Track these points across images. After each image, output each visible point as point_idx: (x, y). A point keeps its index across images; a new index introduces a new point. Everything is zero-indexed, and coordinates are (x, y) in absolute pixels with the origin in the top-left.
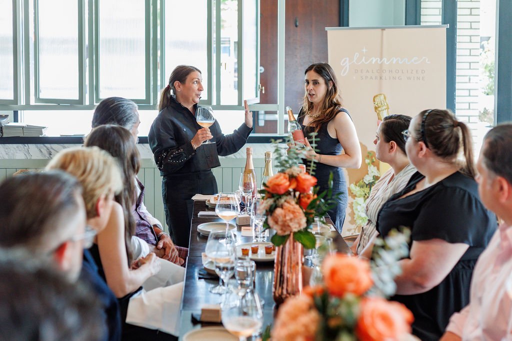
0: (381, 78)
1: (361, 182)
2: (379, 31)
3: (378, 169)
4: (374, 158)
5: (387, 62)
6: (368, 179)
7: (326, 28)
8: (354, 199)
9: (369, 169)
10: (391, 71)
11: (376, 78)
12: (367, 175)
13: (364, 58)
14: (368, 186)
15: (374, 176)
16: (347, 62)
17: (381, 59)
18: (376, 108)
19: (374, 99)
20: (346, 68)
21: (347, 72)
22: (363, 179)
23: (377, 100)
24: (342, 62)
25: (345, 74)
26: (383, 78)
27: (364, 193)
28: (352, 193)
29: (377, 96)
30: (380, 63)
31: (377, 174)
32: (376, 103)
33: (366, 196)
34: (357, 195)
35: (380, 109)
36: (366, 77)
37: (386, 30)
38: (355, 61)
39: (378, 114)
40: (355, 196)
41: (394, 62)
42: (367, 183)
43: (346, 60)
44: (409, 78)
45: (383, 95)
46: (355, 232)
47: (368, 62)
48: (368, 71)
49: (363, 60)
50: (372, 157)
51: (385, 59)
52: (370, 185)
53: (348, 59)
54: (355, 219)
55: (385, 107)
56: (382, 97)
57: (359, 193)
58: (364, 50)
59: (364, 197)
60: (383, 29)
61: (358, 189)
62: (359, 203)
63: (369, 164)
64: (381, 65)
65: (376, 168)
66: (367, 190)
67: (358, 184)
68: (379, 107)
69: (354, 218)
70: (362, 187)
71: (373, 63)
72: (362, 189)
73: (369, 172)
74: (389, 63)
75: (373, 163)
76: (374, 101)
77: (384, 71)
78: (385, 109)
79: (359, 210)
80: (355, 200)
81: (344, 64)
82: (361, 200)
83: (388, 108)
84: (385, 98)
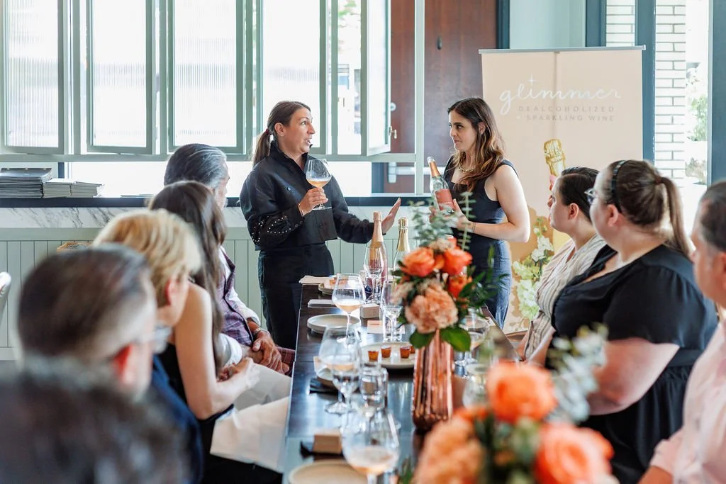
0: (554, 118)
1: (528, 258)
2: (552, 53)
3: (551, 241)
4: (545, 227)
5: (562, 96)
6: (538, 254)
7: (480, 51)
8: (519, 282)
9: (538, 241)
10: (567, 109)
11: (548, 118)
12: (536, 250)
13: (531, 90)
14: (537, 264)
15: (545, 251)
16: (509, 96)
17: (554, 93)
18: (548, 159)
19: (545, 147)
20: (507, 105)
21: (508, 110)
22: (531, 254)
23: (549, 147)
24: (502, 96)
25: (506, 113)
26: (558, 117)
27: (532, 274)
28: (516, 274)
29: (548, 142)
30: (552, 97)
31: (549, 248)
32: (548, 152)
33: (535, 278)
34: (523, 276)
35: (552, 160)
36: (534, 117)
37: (561, 53)
38: (519, 95)
39: (551, 167)
40: (520, 278)
41: (572, 96)
42: (536, 260)
43: (506, 94)
44: (592, 118)
45: (557, 141)
46: (520, 326)
47: (537, 96)
48: (536, 108)
49: (531, 93)
50: (542, 225)
51: (559, 92)
52: (541, 263)
53: (509, 92)
54: (520, 309)
55: (560, 157)
56: (556, 144)
57: (525, 274)
58: (532, 81)
59: (533, 279)
60: (557, 52)
61: (524, 268)
62: (526, 287)
63: (539, 234)
64: (554, 101)
65: (548, 240)
66: (536, 270)
67: (523, 262)
68: (551, 157)
69: (518, 307)
70: (529, 265)
71: (544, 97)
72: (529, 268)
73: (539, 245)
74: (565, 97)
75: (544, 232)
76: (545, 148)
77: (559, 109)
78: (560, 160)
79: (525, 297)
80: (520, 284)
81: (505, 99)
82: (528, 283)
83: (564, 159)
84: (560, 145)
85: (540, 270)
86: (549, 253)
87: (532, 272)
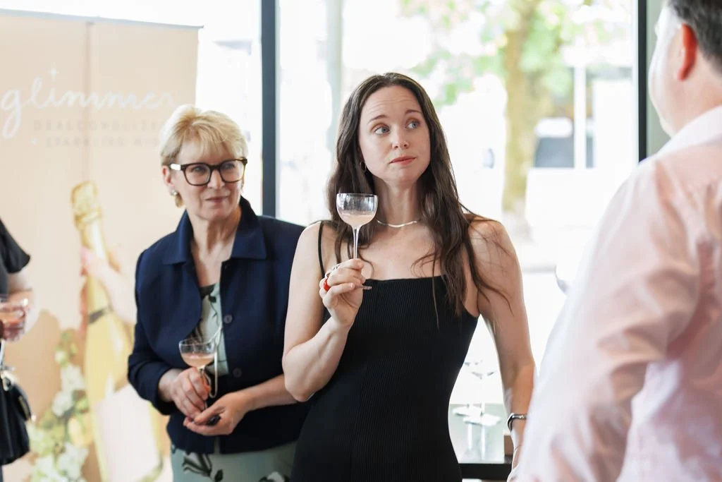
0: (87, 142)
1: (48, 415)
3: (83, 372)
4: (73, 346)
6: (62, 402)
8: (33, 464)
9: (62, 376)
11: (77, 142)
12: (59, 394)
14: (61, 422)
15: (73, 393)
18: (78, 219)
19: (73, 196)
22: (52, 405)
23: (80, 196)
26: (92, 141)
27: (52, 443)
29: (77, 188)
31: (79, 385)
32: (77, 205)
33: (58, 449)
35: (84, 220)
36: (58, 141)
39: (82, 233)
40: (37, 455)
42: (60, 413)
45: (90, 185)
50: (68, 344)
52: (66, 417)
55: (95, 215)
56: (89, 188)
57: (44, 445)
59: (54, 452)
60: (90, 22)
61: (42, 434)
63: (63, 363)
64: (87, 111)
65: (77, 369)
66: (58, 431)
67: (41, 423)
68: (83, 215)
70: (49, 427)
72: (49, 432)
73: (64, 384)
75: (70, 355)
76: (73, 200)
77: (93, 126)
78: (96, 220)
82: (47, 463)
83: (100, 216)
84: (95, 191)
85: (66, 430)
86: (79, 395)
87: (53, 437)
